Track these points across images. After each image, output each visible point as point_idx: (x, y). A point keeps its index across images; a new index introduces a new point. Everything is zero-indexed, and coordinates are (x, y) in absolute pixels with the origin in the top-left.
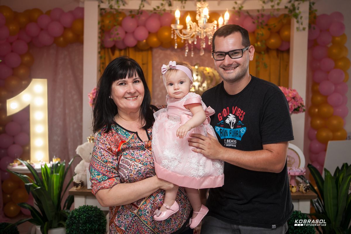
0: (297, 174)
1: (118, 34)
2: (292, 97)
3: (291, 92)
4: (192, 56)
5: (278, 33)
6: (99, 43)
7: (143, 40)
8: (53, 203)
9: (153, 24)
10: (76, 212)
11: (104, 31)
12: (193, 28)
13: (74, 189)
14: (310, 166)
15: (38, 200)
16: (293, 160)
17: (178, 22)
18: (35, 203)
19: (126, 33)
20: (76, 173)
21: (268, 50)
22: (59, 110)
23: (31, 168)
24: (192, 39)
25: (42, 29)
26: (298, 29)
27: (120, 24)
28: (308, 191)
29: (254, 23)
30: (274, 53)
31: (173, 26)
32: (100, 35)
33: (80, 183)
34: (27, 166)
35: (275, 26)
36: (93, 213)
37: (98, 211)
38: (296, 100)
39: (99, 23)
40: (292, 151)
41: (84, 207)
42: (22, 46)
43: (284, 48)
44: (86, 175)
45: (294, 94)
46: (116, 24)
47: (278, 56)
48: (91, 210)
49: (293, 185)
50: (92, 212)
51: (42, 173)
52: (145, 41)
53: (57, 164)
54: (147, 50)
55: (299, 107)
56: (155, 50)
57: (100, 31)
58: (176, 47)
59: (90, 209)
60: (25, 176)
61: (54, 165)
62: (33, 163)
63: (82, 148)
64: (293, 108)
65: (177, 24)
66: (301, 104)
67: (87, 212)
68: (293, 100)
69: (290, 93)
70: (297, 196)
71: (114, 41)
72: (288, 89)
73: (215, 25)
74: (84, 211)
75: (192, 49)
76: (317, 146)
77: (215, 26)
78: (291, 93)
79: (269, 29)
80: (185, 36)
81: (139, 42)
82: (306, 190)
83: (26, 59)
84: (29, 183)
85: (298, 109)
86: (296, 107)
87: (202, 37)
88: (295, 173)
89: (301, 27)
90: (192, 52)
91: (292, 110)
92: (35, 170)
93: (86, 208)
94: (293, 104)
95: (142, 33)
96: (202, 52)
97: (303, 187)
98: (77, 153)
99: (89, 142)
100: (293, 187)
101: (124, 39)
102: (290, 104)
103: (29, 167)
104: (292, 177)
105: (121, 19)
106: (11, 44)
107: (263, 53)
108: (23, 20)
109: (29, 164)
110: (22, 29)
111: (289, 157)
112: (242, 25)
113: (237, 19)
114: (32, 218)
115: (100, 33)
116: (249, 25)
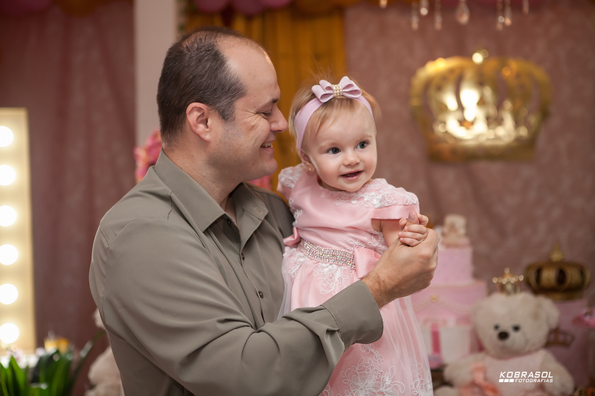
20: (93, 382)
53: (52, 357)
58: (384, 3)
61: (44, 360)
90: (438, 13)
96: (463, 15)
98: (97, 324)
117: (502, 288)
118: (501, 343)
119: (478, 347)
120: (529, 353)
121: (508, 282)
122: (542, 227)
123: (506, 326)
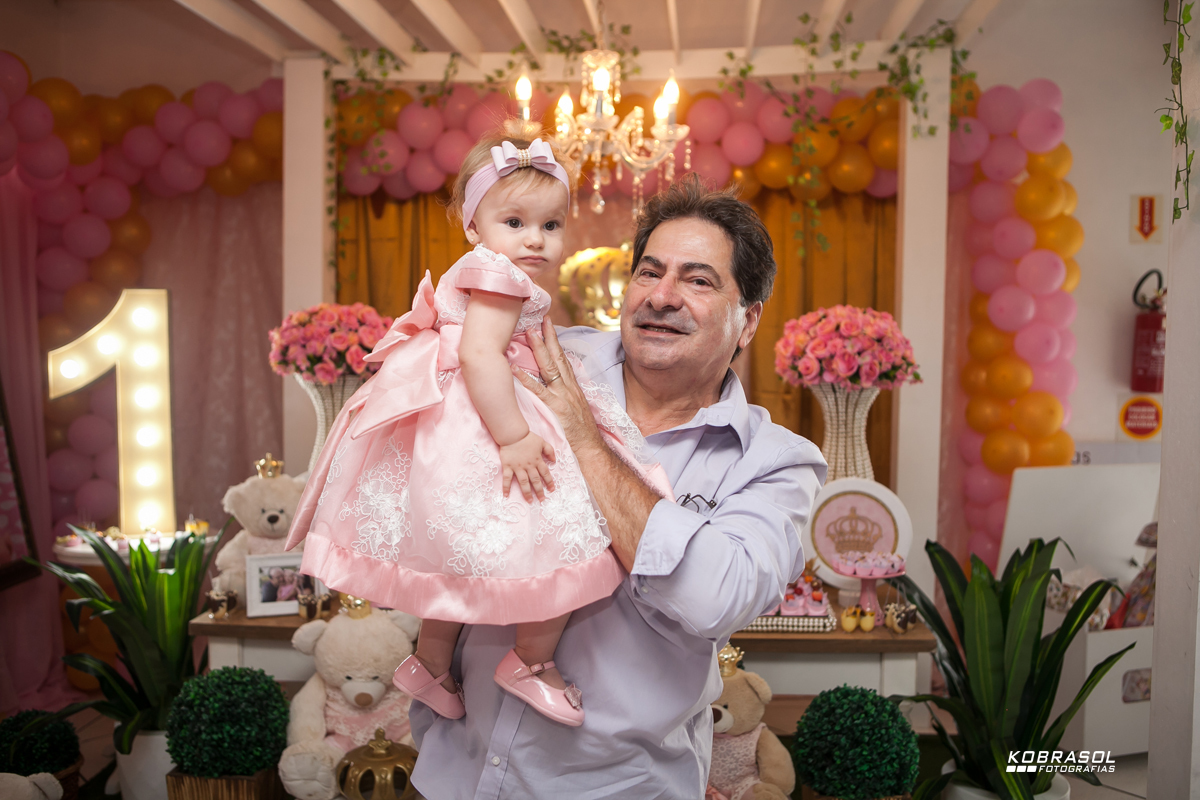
0: (878, 574)
1: (389, 153)
2: (875, 336)
3: (872, 320)
4: (576, 215)
5: (864, 143)
6: (328, 181)
8: (163, 656)
10: (196, 688)
11: (345, 146)
12: (574, 133)
13: (208, 617)
14: (932, 549)
15: (122, 646)
16: (876, 531)
17: (526, 113)
18: (117, 655)
19: (412, 151)
20: (219, 569)
21: (836, 198)
22: (222, 381)
23: (105, 552)
25: (170, 146)
26: (917, 130)
27: (392, 126)
28: (910, 625)
29: (786, 114)
30: (856, 207)
31: (510, 126)
32: (333, 160)
33: (225, 598)
34: (95, 547)
35: (850, 125)
36: (244, 691)
37: (263, 684)
38: (888, 347)
39: (327, 123)
40: (873, 503)
41: (226, 670)
42: (114, 196)
43: (882, 191)
44: (243, 575)
45: (880, 327)
46: (376, 124)
47: (867, 214)
48: (239, 683)
49: (867, 609)
50: (241, 688)
51: (134, 566)
53: (187, 539)
55: (895, 368)
57: (331, 146)
59: (237, 679)
60: (84, 576)
61: (179, 542)
62: (124, 536)
63: (238, 495)
64: (878, 370)
66: (904, 358)
67: (225, 689)
68: (877, 347)
69: (867, 323)
70: (874, 641)
71: (371, 174)
72: (864, 312)
73: (637, 119)
74: (219, 687)
76: (982, 481)
77: (640, 122)
78: (872, 325)
79: (834, 133)
82: (903, 624)
83: (130, 232)
84: (77, 598)
85: (892, 374)
86: (886, 367)
87: (593, 158)
88: (872, 571)
89: (925, 125)
91: (874, 378)
92: (119, 561)
93: (227, 675)
94: (874, 356)
97: (896, 614)
98: (226, 509)
99: (260, 476)
100: (863, 614)
101: (405, 170)
102: (866, 359)
103: (101, 550)
104: (867, 584)
105: (396, 109)
106: (82, 188)
107: (813, 203)
108: (115, 119)
109: (102, 540)
110: (110, 145)
111: (864, 520)
112: (755, 123)
113: (740, 104)
114: (102, 698)
115: (331, 152)
116: (775, 121)
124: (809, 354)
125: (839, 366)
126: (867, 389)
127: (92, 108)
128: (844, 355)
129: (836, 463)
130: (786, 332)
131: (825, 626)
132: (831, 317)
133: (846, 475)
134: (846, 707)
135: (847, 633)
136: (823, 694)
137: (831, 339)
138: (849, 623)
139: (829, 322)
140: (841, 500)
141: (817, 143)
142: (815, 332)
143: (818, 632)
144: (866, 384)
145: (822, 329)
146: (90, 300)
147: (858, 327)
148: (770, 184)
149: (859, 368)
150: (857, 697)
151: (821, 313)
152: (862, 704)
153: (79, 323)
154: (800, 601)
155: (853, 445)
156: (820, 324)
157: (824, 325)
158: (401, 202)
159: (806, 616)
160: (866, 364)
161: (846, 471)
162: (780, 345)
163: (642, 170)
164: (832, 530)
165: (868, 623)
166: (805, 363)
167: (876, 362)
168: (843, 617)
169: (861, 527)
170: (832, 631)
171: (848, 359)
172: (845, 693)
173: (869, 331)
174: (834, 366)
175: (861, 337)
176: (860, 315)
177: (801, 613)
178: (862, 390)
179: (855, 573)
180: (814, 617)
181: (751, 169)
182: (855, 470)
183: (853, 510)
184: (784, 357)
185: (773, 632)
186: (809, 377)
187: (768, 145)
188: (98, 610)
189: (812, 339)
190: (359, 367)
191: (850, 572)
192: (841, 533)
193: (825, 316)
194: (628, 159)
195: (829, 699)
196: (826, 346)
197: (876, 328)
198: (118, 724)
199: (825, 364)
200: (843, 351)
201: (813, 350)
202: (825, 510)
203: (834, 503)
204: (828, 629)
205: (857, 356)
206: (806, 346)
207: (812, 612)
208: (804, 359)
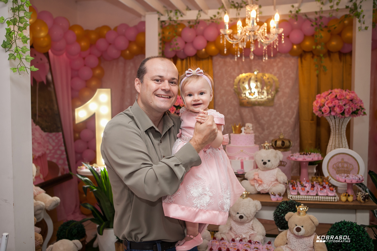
0: (354, 182)
1: (178, 44)
2: (350, 99)
3: (349, 94)
4: (243, 60)
5: (340, 34)
6: (159, 53)
7: (203, 49)
9: (211, 33)
11: (164, 42)
12: (243, 32)
14: (371, 173)
15: (99, 201)
16: (351, 167)
19: (186, 43)
21: (329, 53)
23: (93, 171)
24: (242, 43)
25: (110, 44)
26: (360, 28)
27: (180, 35)
28: (366, 200)
29: (312, 25)
30: (336, 56)
31: (222, 31)
32: (161, 47)
34: (90, 169)
35: (335, 28)
38: (355, 103)
39: (159, 35)
40: (350, 157)
42: (93, 61)
43: (346, 50)
45: (351, 96)
46: (175, 34)
47: (340, 58)
49: (350, 194)
51: (102, 176)
52: (204, 50)
54: (208, 58)
55: (357, 110)
56: (215, 58)
57: (160, 42)
58: (225, 52)
60: (87, 179)
62: (98, 166)
64: (351, 111)
65: (226, 28)
66: (360, 106)
68: (351, 103)
69: (347, 95)
70: (353, 205)
71: (173, 50)
72: (345, 91)
73: (265, 27)
75: (243, 54)
77: (266, 28)
78: (349, 95)
79: (329, 31)
80: (235, 40)
81: (198, 51)
82: (364, 200)
83: (98, 72)
84: (86, 185)
85: (356, 112)
86: (354, 109)
87: (251, 41)
88: (352, 181)
89: (364, 26)
90: (243, 56)
91: (350, 113)
92: (97, 174)
94: (350, 106)
95: (200, 43)
96: (252, 56)
97: (361, 196)
100: (349, 196)
101: (184, 49)
102: (347, 107)
103: (92, 171)
104: (350, 185)
105: (180, 30)
106: (84, 58)
107: (322, 55)
108: (93, 36)
109: (92, 167)
110: (92, 44)
111: (346, 163)
112: (301, 29)
113: (296, 23)
114: (93, 217)
115: (160, 44)
116: (308, 28)
117: (264, 147)
118: (264, 166)
119: (256, 167)
120: (273, 169)
121: (267, 145)
122: (276, 127)
123: (266, 160)
124: (326, 106)
125: (337, 110)
126: (347, 117)
127: (86, 34)
128: (338, 106)
129: (335, 143)
130: (317, 98)
131: (335, 200)
132: (334, 93)
133: (339, 148)
134: (346, 228)
135: (343, 202)
136: (336, 223)
137: (334, 100)
138: (344, 199)
139: (333, 95)
140: (338, 156)
141: (323, 35)
142: (328, 98)
143: (332, 202)
144: (347, 116)
145: (330, 97)
146: (86, 93)
147: (344, 96)
148: (305, 50)
149: (344, 110)
150: (349, 225)
151: (330, 92)
152: (352, 227)
153: (83, 101)
154: (325, 191)
155: (341, 137)
156: (329, 95)
157: (331, 95)
158: (182, 60)
159: (327, 196)
160: (347, 109)
161: (339, 146)
162: (315, 103)
163: (266, 44)
164: (335, 166)
165: (350, 199)
166: (324, 109)
167: (351, 108)
168: (342, 197)
169: (345, 165)
170: (337, 201)
171: (340, 107)
172: (345, 223)
173: (348, 97)
174: (335, 110)
175: (345, 99)
176: (344, 92)
177: (326, 195)
178: (345, 117)
179: (345, 181)
180: (331, 196)
181: (299, 45)
182: (342, 146)
183: (343, 159)
184: (316, 107)
185: (316, 201)
186: (326, 114)
187: (305, 37)
188: (92, 190)
189: (327, 100)
190: (172, 112)
191: (343, 181)
192: (338, 167)
193: (331, 93)
194: (262, 41)
195: (339, 225)
196: (332, 103)
197: (350, 96)
198: (98, 226)
199: (332, 109)
200: (339, 104)
201: (327, 104)
202: (332, 160)
203: (335, 157)
204: (336, 201)
205: (343, 106)
206: (325, 103)
207: (330, 194)
208: (324, 107)
